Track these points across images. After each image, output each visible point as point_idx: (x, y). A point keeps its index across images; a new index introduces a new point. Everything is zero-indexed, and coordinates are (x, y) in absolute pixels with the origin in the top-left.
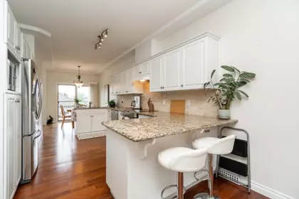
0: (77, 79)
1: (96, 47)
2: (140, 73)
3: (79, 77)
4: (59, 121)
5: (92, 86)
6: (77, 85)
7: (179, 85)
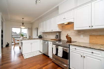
0: (22, 25)
3: (23, 24)
4: (12, 45)
5: (29, 28)
6: (22, 27)
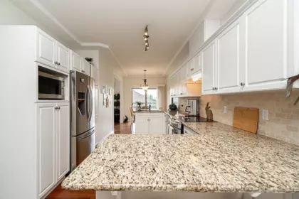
0: (143, 83)
1: (146, 50)
2: (192, 70)
3: (145, 81)
6: (144, 88)
7: (239, 84)
